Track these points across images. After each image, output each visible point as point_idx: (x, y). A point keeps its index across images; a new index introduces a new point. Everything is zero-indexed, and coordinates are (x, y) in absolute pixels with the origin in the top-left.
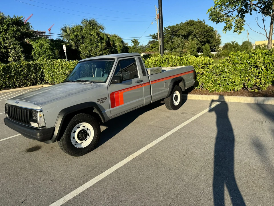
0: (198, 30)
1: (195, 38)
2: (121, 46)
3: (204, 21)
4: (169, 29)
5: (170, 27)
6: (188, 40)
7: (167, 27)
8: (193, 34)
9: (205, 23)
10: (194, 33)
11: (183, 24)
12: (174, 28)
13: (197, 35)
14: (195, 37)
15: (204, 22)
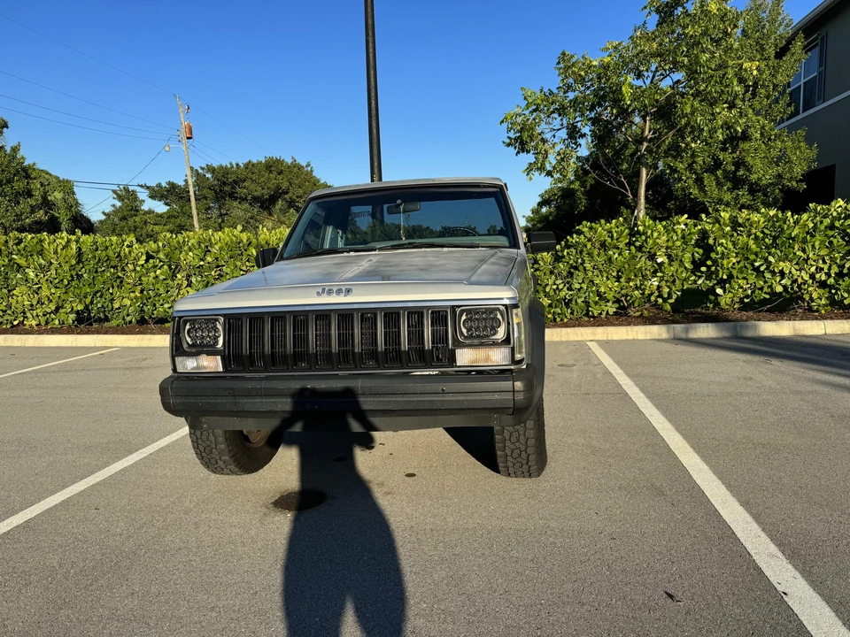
0: (299, 187)
1: (292, 210)
2: (72, 206)
3: (308, 165)
4: (208, 175)
5: (211, 169)
6: (270, 214)
7: (203, 169)
8: (287, 196)
9: (312, 171)
10: (290, 195)
11: (253, 165)
12: (228, 174)
13: (298, 202)
14: (289, 208)
15: (309, 169)
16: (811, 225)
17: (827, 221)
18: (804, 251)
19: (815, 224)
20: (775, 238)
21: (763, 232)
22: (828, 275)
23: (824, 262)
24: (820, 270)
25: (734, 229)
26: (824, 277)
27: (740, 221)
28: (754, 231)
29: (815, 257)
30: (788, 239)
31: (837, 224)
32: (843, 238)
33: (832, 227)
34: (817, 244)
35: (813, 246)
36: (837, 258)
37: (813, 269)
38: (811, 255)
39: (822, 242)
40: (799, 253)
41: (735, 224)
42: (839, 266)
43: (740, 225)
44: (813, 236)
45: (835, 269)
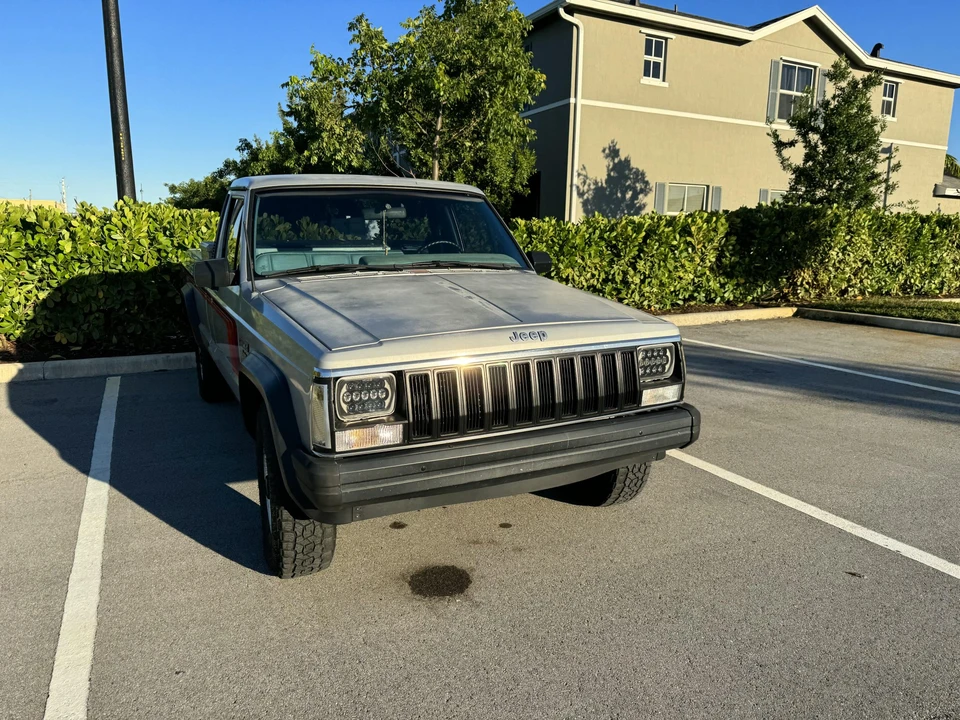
16: (587, 236)
17: (598, 232)
18: (583, 259)
19: (590, 234)
20: (561, 247)
21: (552, 240)
22: (598, 280)
23: (596, 269)
24: (593, 276)
25: (529, 236)
26: (595, 283)
27: (534, 229)
28: (544, 239)
29: (591, 265)
30: (571, 247)
31: (606, 236)
32: (606, 247)
33: (601, 238)
34: (592, 252)
35: (590, 255)
36: (605, 266)
37: (589, 275)
38: (588, 263)
39: (595, 253)
40: (580, 261)
41: (530, 232)
42: (606, 273)
43: (535, 233)
44: (590, 246)
45: (603, 276)
